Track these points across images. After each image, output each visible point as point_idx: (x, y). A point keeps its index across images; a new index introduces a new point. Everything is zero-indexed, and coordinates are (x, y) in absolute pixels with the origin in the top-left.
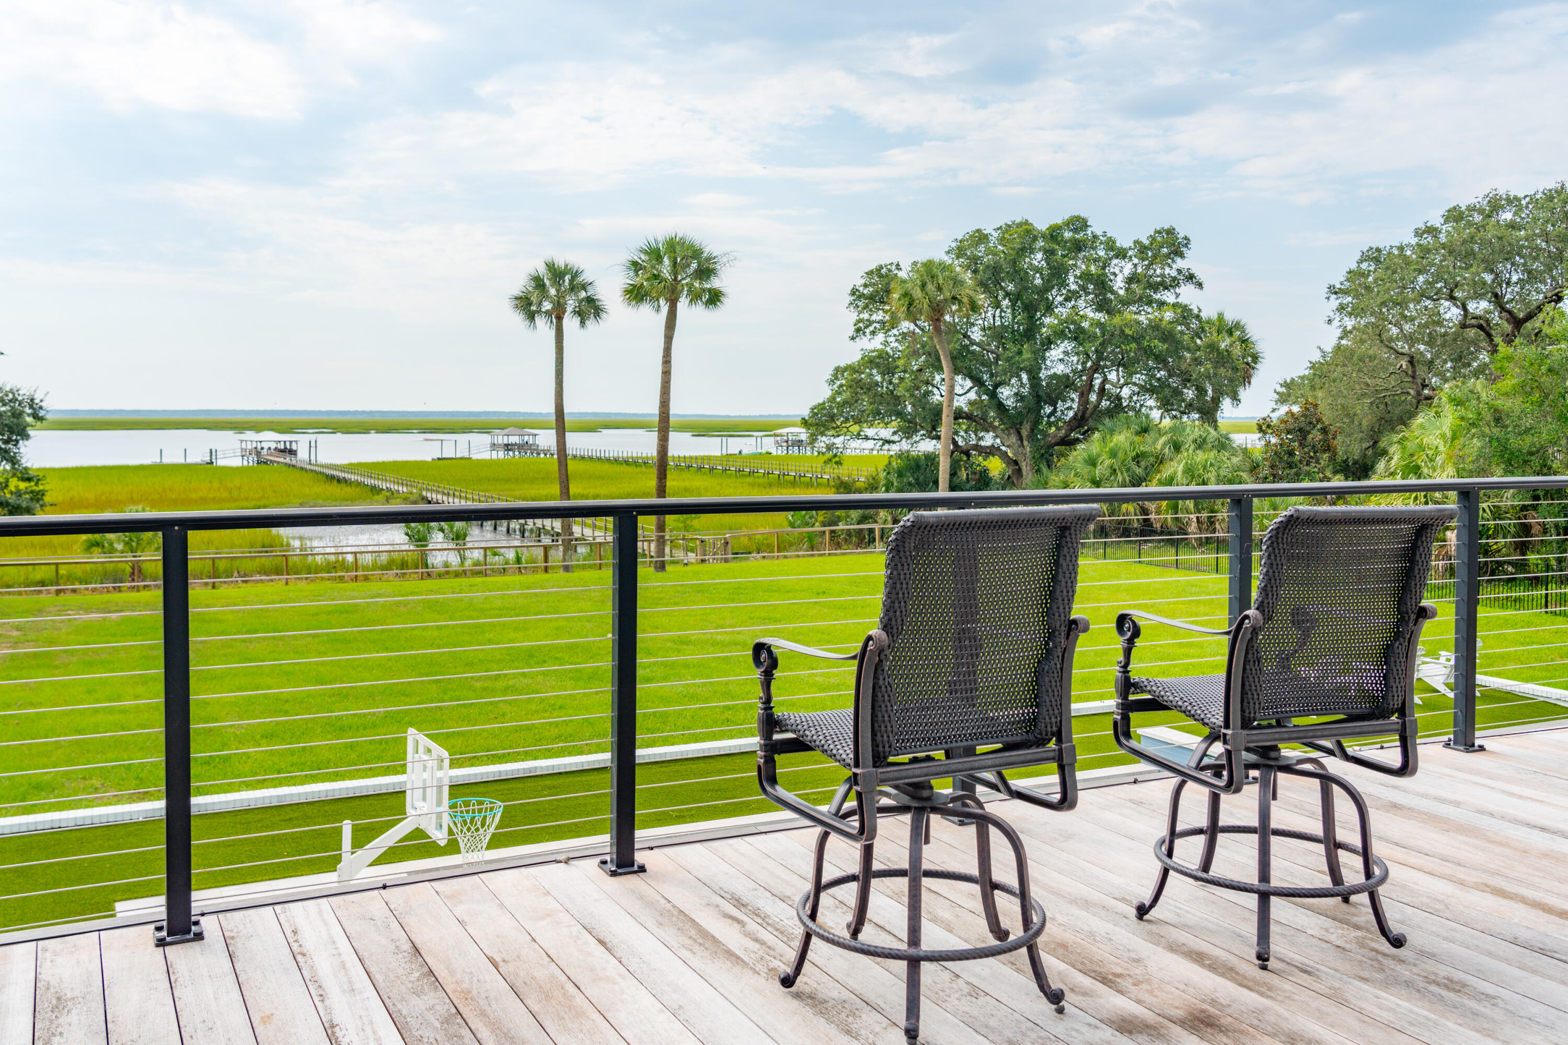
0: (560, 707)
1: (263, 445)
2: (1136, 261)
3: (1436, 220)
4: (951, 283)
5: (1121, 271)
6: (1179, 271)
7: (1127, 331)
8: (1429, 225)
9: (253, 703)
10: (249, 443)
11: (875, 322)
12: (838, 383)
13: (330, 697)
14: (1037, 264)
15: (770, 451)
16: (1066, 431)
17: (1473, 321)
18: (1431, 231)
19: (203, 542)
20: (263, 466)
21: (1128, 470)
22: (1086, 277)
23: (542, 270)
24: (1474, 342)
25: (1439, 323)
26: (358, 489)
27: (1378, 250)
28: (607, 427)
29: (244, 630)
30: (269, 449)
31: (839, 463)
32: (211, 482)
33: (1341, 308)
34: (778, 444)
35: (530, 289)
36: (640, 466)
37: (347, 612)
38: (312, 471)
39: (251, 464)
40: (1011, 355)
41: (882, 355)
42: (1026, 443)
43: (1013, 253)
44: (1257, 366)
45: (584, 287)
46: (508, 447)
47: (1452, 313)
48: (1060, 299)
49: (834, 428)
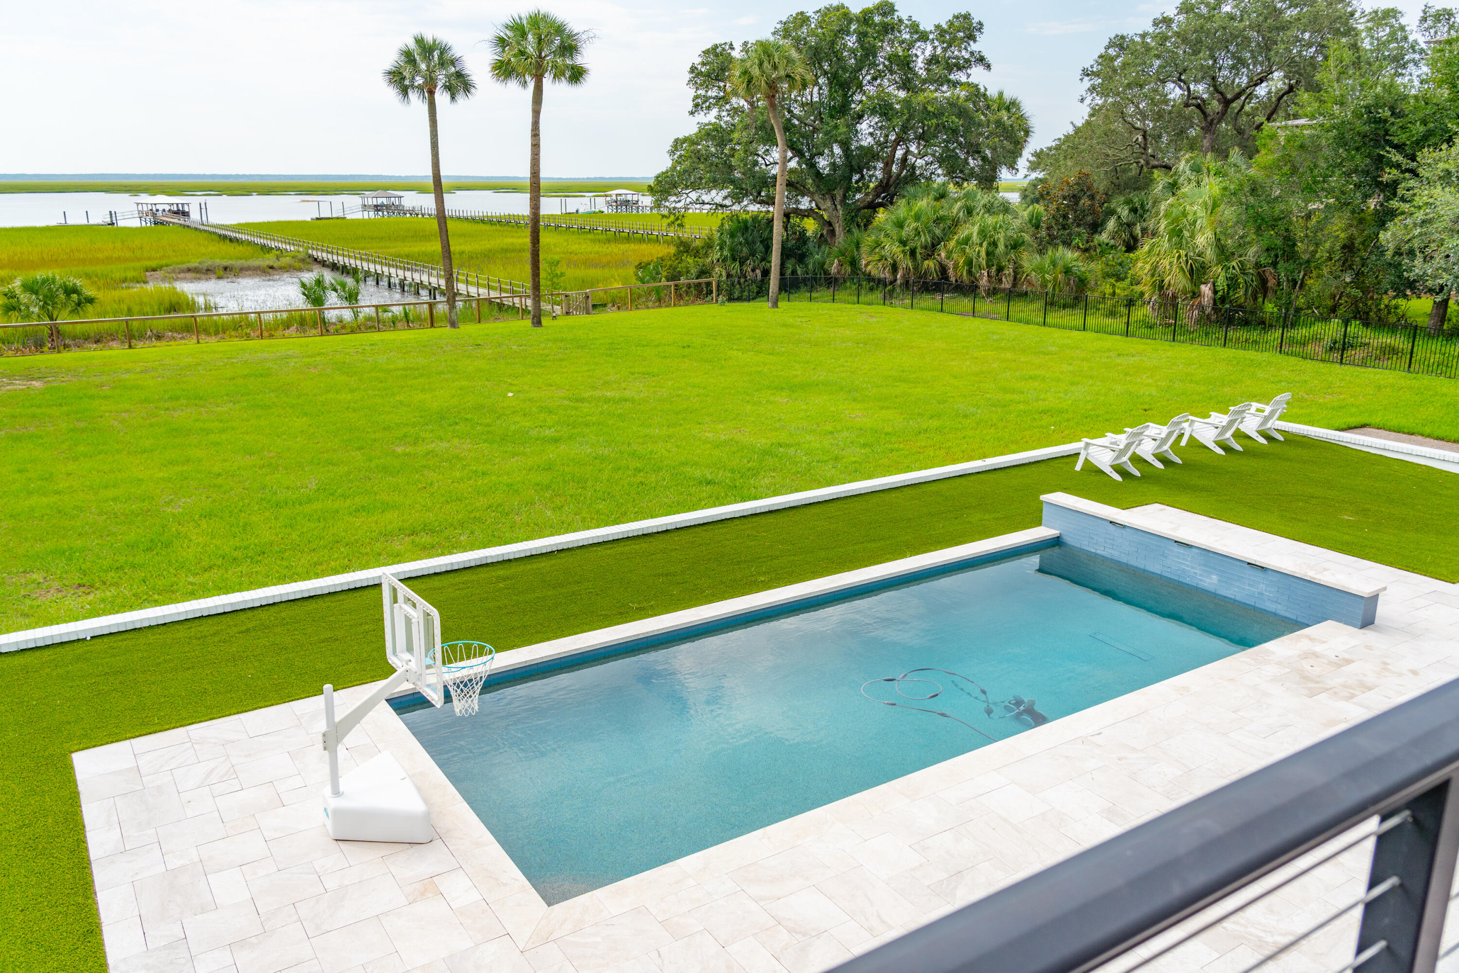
0: (483, 474)
1: (158, 207)
2: (936, 43)
3: (1171, 12)
4: (785, 61)
5: (923, 53)
6: (972, 53)
7: (929, 108)
8: (1165, 15)
9: (186, 478)
10: (145, 206)
11: (711, 98)
12: (678, 153)
13: (260, 468)
14: (851, 45)
15: (602, 209)
16: (873, 196)
17: (1194, 101)
18: (1167, 21)
19: (115, 301)
20: (160, 227)
21: (929, 232)
22: (892, 58)
23: (412, 45)
24: (1189, 119)
25: (1166, 102)
26: (249, 248)
27: (1123, 37)
28: (460, 188)
29: (166, 397)
30: (164, 210)
31: (681, 225)
32: (114, 243)
33: (1093, 89)
34: (609, 204)
35: (402, 64)
36: (495, 224)
37: (261, 375)
38: (205, 231)
39: (149, 225)
40: (829, 129)
41: (717, 128)
42: (839, 207)
43: (832, 34)
44: (1028, 139)
45: (453, 62)
46: (377, 208)
47: (1175, 92)
48: (869, 78)
49: (675, 195)
